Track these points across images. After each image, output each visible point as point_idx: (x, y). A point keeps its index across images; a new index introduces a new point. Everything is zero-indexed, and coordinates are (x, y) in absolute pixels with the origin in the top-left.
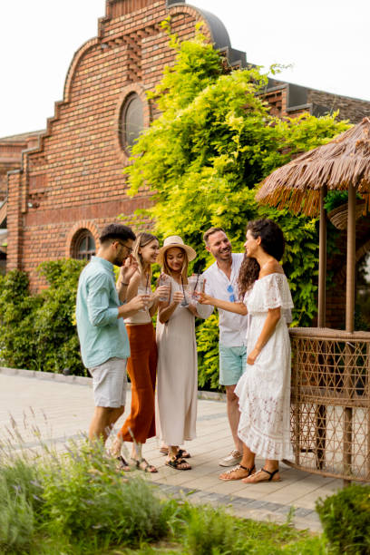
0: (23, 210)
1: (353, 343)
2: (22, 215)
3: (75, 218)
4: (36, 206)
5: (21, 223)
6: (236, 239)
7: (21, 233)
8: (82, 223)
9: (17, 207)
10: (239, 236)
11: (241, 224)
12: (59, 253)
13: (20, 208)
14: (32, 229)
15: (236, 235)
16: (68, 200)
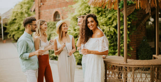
0: (40, 6)
1: (126, 67)
3: (54, 8)
4: (43, 4)
5: (39, 10)
6: (99, 15)
7: (39, 13)
8: (56, 10)
9: (38, 5)
10: (100, 15)
11: (101, 10)
12: (50, 19)
13: (39, 5)
14: (42, 12)
15: (99, 14)
16: (52, 2)
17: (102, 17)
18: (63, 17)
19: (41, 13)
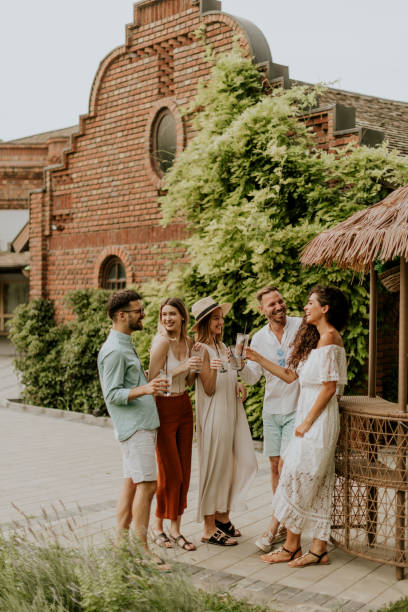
0: (47, 233)
1: (406, 423)
2: (45, 238)
3: (104, 243)
4: (60, 229)
5: (44, 248)
7: (45, 258)
8: (111, 249)
9: (40, 229)
11: (284, 262)
12: (87, 281)
13: (43, 231)
14: (57, 254)
16: (96, 223)
17: (286, 285)
18: (133, 276)
19: (51, 258)
